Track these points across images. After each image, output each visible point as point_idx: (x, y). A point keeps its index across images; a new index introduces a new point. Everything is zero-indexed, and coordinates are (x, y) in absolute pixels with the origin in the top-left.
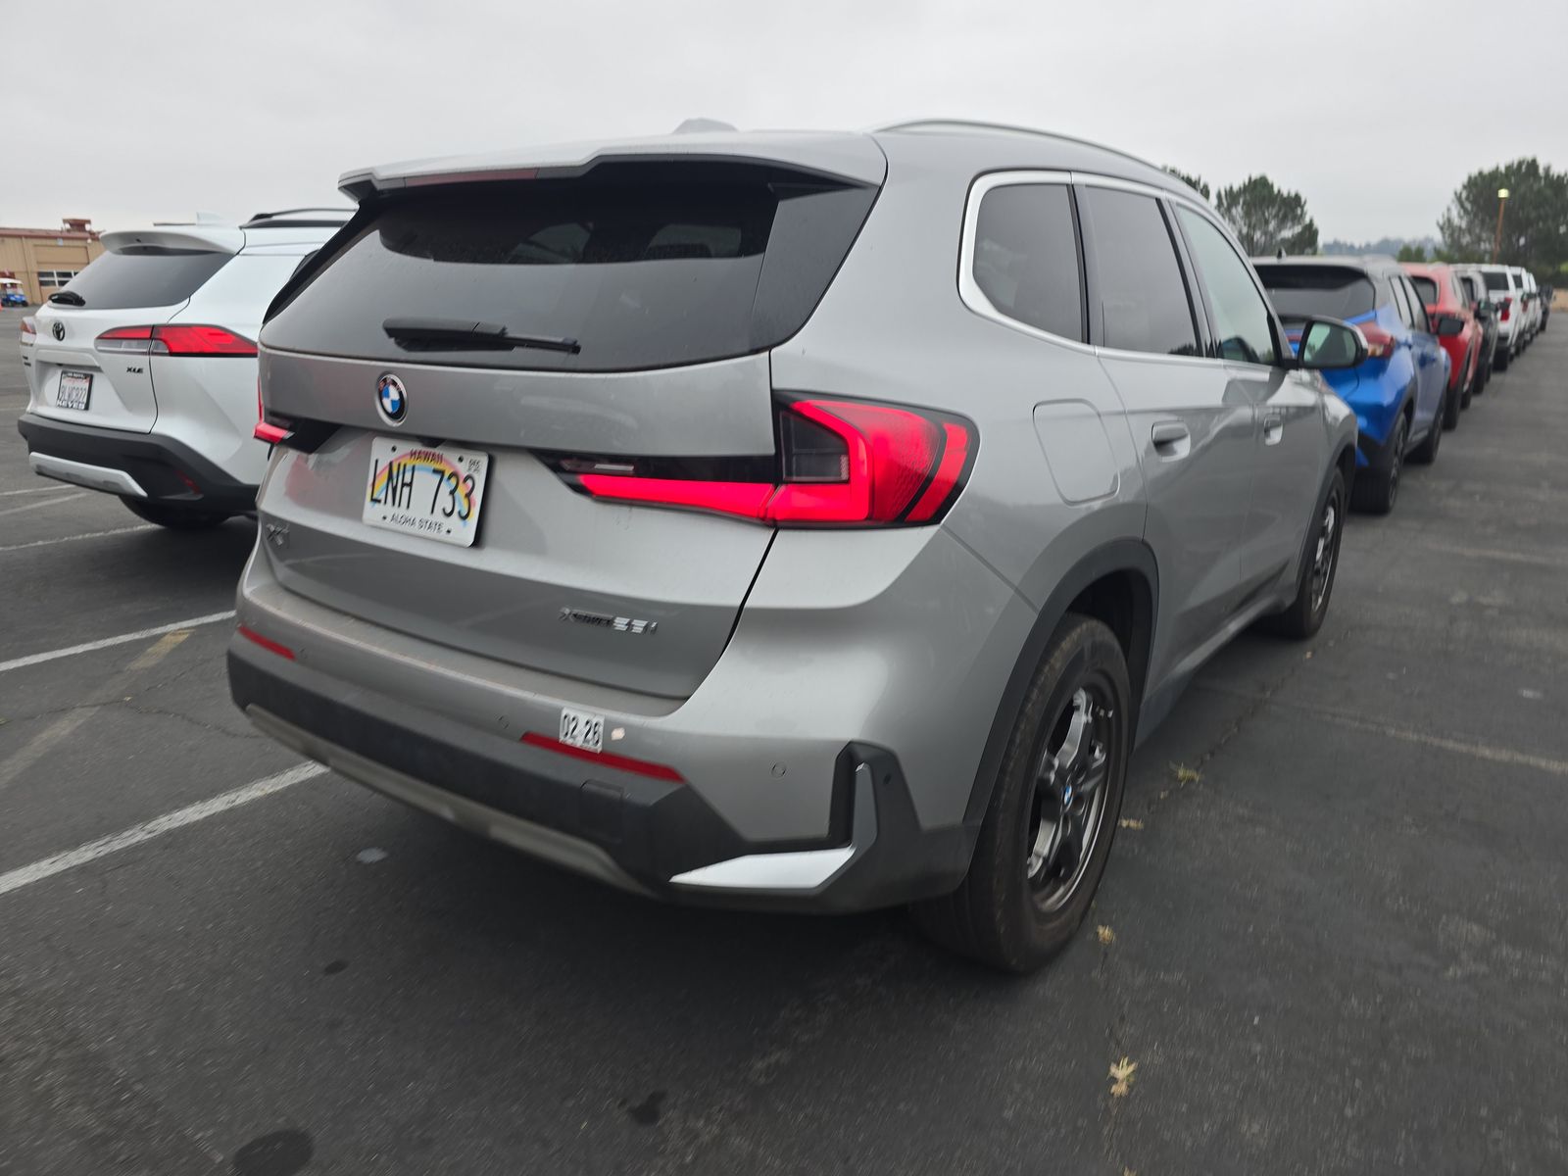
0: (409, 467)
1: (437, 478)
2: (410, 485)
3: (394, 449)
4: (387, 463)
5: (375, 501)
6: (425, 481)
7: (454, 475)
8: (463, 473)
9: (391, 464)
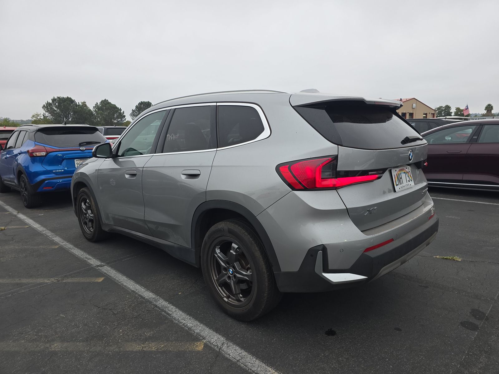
0: (400, 174)
1: (405, 174)
2: (401, 178)
3: (396, 171)
4: (396, 174)
5: (397, 185)
6: (403, 176)
7: (407, 172)
8: (408, 171)
9: (397, 174)
